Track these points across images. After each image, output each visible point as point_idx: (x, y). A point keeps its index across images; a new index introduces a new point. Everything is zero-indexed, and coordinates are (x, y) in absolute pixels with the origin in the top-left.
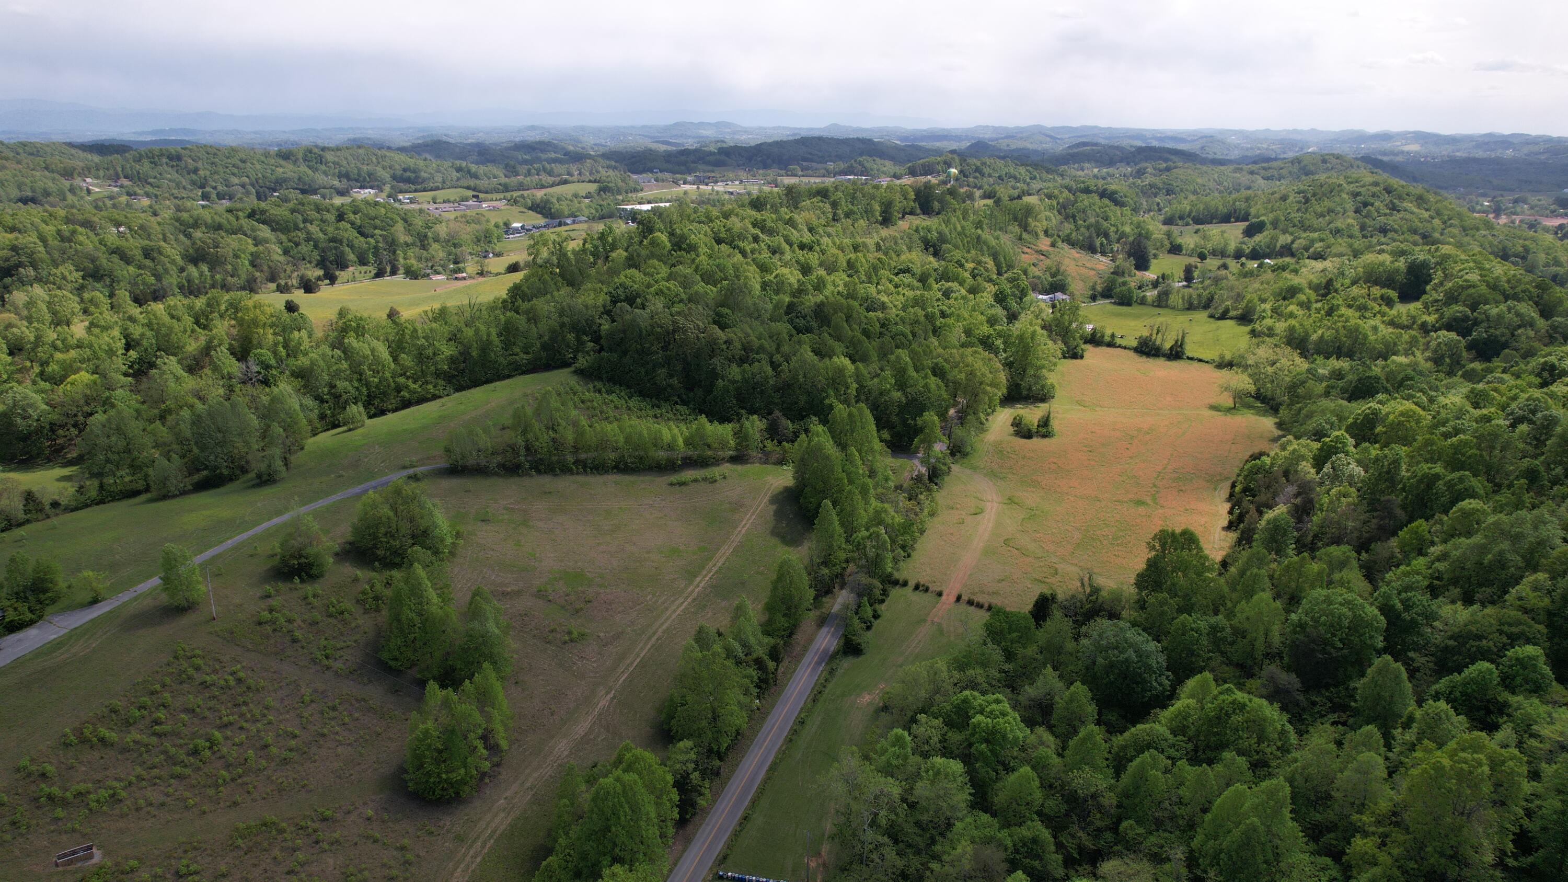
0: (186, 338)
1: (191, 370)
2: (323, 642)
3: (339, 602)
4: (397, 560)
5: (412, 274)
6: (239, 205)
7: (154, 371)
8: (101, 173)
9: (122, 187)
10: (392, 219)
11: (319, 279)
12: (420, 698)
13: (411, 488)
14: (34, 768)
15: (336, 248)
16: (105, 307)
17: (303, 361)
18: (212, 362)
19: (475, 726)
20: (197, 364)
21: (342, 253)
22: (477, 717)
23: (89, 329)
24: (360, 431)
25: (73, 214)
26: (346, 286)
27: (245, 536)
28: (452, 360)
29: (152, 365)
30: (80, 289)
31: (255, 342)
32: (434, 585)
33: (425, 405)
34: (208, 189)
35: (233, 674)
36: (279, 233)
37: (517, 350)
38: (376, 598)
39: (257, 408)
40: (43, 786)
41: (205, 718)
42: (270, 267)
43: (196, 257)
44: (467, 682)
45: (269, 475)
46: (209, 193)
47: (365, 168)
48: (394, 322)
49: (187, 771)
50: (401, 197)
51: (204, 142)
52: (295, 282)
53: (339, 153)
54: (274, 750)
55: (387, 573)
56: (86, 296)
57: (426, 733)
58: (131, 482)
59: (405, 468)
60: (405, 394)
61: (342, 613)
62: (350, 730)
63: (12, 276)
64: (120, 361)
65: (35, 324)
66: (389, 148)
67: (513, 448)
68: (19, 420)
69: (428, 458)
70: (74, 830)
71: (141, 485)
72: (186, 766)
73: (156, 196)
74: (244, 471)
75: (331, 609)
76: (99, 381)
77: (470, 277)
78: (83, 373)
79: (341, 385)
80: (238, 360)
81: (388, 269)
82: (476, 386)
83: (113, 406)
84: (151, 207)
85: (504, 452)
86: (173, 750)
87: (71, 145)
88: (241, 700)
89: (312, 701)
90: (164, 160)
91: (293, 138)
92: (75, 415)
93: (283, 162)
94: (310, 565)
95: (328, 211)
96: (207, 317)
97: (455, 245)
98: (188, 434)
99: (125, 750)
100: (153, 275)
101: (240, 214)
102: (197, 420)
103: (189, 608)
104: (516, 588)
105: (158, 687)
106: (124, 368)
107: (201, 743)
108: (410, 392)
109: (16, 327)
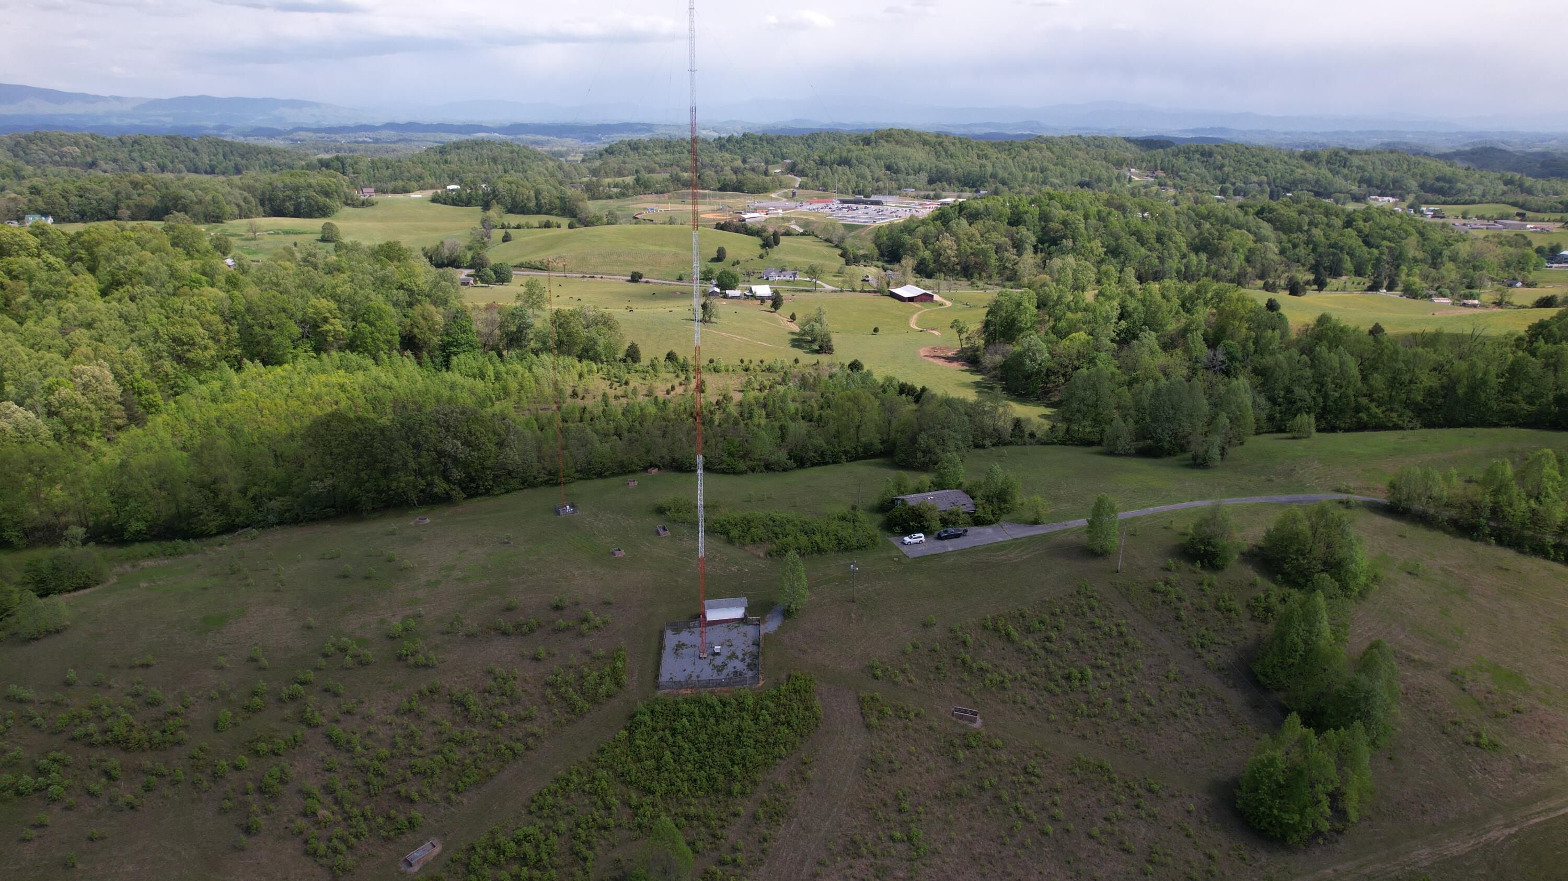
0: (1169, 318)
1: (1165, 347)
2: (1203, 631)
3: (1230, 599)
4: (1301, 581)
5: (1411, 293)
6: (1250, 202)
7: (1135, 342)
8: (1144, 165)
9: (1156, 177)
10: (1406, 231)
11: (1308, 283)
12: (1278, 725)
13: (1338, 512)
14: (960, 634)
15: (1334, 254)
16: (1114, 280)
17: (1268, 360)
18: (1185, 344)
19: (1326, 779)
20: (1172, 343)
21: (1340, 261)
22: (1332, 771)
23: (1097, 296)
24: (1304, 441)
25: (1113, 199)
26: (1334, 295)
27: (1165, 508)
28: (1430, 393)
29: (1135, 337)
30: (1102, 261)
31: (1228, 333)
32: (1332, 620)
33: (1382, 433)
34: (1228, 185)
35: (1118, 625)
36: (1280, 233)
37: (1517, 396)
38: (1267, 609)
39: (1211, 395)
40: (962, 650)
41: (1084, 653)
42: (1263, 265)
43: (1201, 246)
44: (1332, 731)
45: (1204, 459)
46: (1227, 188)
47: (1391, 174)
48: (1377, 341)
49: (1058, 691)
50: (1424, 208)
51: (1236, 141)
52: (1282, 282)
53: (1366, 157)
54: (1129, 708)
55: (1286, 590)
56: (1104, 267)
57: (1272, 761)
58: (1090, 433)
59: (1338, 491)
60: (1364, 416)
61: (1230, 611)
62: (1200, 722)
63: (1057, 245)
64: (1112, 327)
65: (1061, 286)
66: (1427, 155)
67: (1476, 508)
68: (1028, 361)
69: (1368, 489)
70: (970, 695)
71: (1096, 437)
72: (1058, 686)
73: (1182, 188)
74: (1183, 449)
75: (1221, 603)
76: (1091, 342)
77: (1483, 306)
78: (1082, 333)
79: (1299, 391)
80: (1208, 347)
81: (1385, 284)
82: (1449, 426)
83: (1095, 365)
84: (1174, 197)
85: (1462, 507)
86: (1052, 668)
87: (1128, 140)
88: (1116, 650)
89: (1175, 680)
90: (1197, 156)
91: (1322, 140)
92: (1067, 367)
93: (1305, 164)
94: (1215, 555)
95: (1337, 216)
96: (1193, 302)
97: (1475, 268)
98: (1146, 403)
99: (1020, 650)
100: (1159, 258)
101: (1251, 210)
102: (1157, 393)
103: (1101, 555)
104: (1425, 659)
105: (1058, 611)
106: (1113, 335)
107: (1075, 673)
108: (1370, 415)
109: (1048, 286)
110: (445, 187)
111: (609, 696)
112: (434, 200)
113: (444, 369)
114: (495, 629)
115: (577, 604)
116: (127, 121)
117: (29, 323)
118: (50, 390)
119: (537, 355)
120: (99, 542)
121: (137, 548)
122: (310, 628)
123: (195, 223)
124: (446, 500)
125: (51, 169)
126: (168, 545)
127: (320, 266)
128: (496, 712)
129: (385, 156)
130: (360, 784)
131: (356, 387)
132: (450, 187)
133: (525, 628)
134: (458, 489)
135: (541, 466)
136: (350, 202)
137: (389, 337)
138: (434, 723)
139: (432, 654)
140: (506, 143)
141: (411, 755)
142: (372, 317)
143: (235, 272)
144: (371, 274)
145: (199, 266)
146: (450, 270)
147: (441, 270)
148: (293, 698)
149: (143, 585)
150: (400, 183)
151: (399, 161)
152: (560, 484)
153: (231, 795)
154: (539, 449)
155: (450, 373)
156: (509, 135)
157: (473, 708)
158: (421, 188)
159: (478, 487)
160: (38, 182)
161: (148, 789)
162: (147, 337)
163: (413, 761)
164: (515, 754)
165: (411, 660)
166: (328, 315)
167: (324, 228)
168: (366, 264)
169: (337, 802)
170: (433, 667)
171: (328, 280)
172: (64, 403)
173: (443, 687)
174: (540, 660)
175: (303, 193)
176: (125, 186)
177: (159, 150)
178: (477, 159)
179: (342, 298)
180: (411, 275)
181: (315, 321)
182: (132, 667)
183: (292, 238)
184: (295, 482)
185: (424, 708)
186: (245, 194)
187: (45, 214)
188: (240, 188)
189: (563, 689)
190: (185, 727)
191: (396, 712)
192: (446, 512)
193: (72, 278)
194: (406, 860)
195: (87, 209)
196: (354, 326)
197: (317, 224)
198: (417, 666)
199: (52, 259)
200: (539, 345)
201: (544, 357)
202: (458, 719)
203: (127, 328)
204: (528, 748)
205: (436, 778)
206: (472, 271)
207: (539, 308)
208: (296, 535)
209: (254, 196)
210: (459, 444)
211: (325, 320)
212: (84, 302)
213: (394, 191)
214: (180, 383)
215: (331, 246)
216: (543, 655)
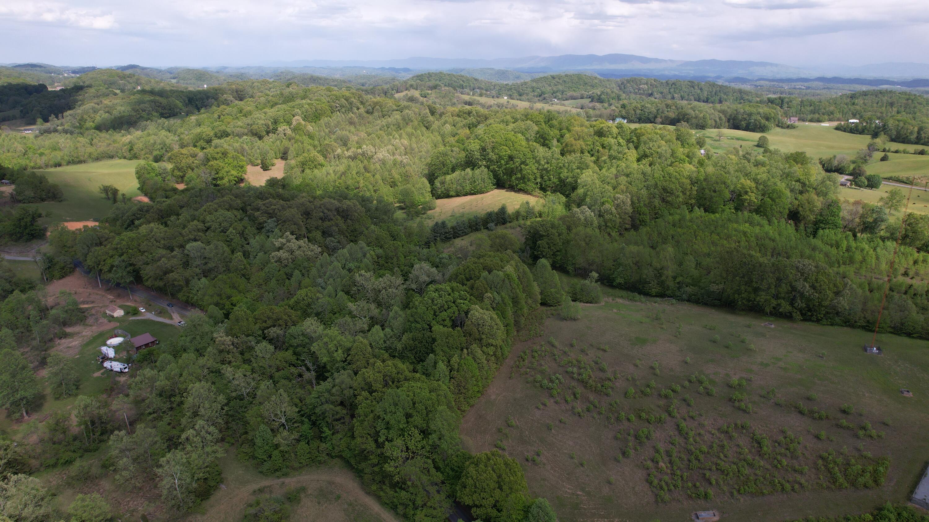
110: (848, 120)
111: (865, 486)
112: (837, 128)
113: (812, 237)
114: (796, 407)
115: (861, 415)
116: (673, 73)
117: (604, 170)
118: (603, 204)
119: (883, 241)
120: (602, 283)
121: (618, 292)
122: (686, 363)
123: (691, 129)
124: (788, 317)
125: (633, 96)
126: (631, 294)
127: (752, 161)
128: (779, 457)
129: (813, 98)
130: (685, 459)
131: (753, 235)
132: (851, 121)
133: (816, 415)
134: (798, 313)
135: (863, 315)
136: (780, 125)
137: (782, 210)
138: (738, 446)
139: (750, 406)
140: (905, 93)
141: (719, 457)
142: (775, 195)
143: (704, 158)
144: (782, 170)
145: (686, 152)
146: (835, 175)
147: (828, 174)
148: (666, 397)
149: (615, 310)
150: (816, 116)
151: (820, 102)
152: (874, 331)
153: (622, 432)
154: (865, 303)
155: (815, 240)
156: (909, 87)
157: (765, 448)
158: (830, 120)
159: (812, 316)
160: (625, 102)
161: (588, 410)
162: (651, 186)
163: (719, 461)
164: (783, 489)
165: (737, 404)
166: (749, 190)
167: (760, 139)
168: (780, 163)
169: (670, 462)
170: (749, 413)
171: (754, 170)
172: (606, 211)
173: (751, 428)
174: (820, 439)
175: (754, 117)
176: (662, 106)
177: (684, 89)
178: (877, 103)
179: (760, 181)
180: (807, 174)
181: (740, 192)
182: (598, 349)
183: (740, 143)
184: (703, 281)
185: (735, 435)
186: (721, 115)
187: (624, 118)
188: (719, 111)
189: (831, 466)
190: (612, 388)
191: (718, 429)
192: (787, 325)
193: (627, 151)
194: (696, 514)
195: (643, 117)
196: (762, 200)
197: (756, 136)
198: (739, 408)
199: (621, 141)
200: (888, 235)
201: (889, 243)
202: (753, 450)
203: (644, 180)
204: (793, 490)
205: (728, 478)
206: (851, 178)
207: (896, 209)
208: (695, 310)
209: (725, 117)
210: (807, 285)
211: (746, 193)
212: (628, 163)
213: (811, 121)
214: (660, 212)
215: (762, 150)
216: (823, 437)
